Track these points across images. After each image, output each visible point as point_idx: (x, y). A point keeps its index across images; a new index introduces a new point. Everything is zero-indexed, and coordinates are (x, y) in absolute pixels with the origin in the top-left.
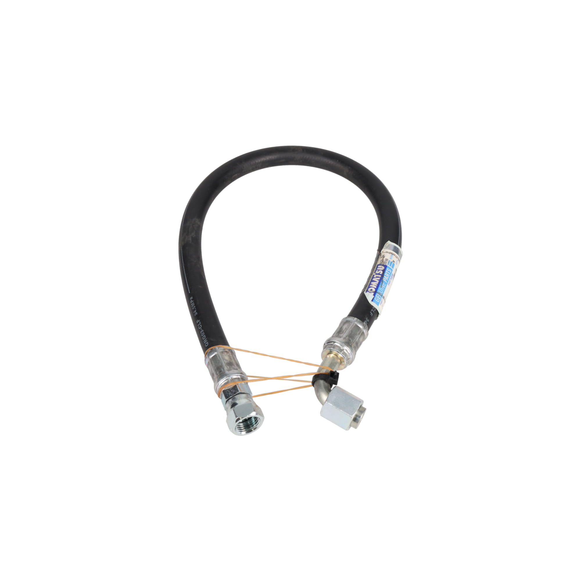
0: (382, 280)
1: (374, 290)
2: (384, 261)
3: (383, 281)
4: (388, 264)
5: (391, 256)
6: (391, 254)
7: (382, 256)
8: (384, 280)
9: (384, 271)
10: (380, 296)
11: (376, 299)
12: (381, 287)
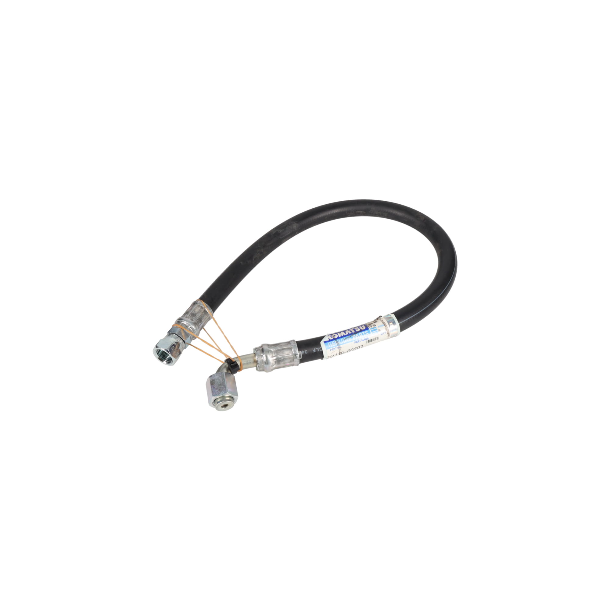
0: (351, 335)
1: (336, 337)
4: (371, 329)
6: (384, 324)
9: (361, 331)
10: (336, 344)
11: (330, 344)
12: (344, 339)
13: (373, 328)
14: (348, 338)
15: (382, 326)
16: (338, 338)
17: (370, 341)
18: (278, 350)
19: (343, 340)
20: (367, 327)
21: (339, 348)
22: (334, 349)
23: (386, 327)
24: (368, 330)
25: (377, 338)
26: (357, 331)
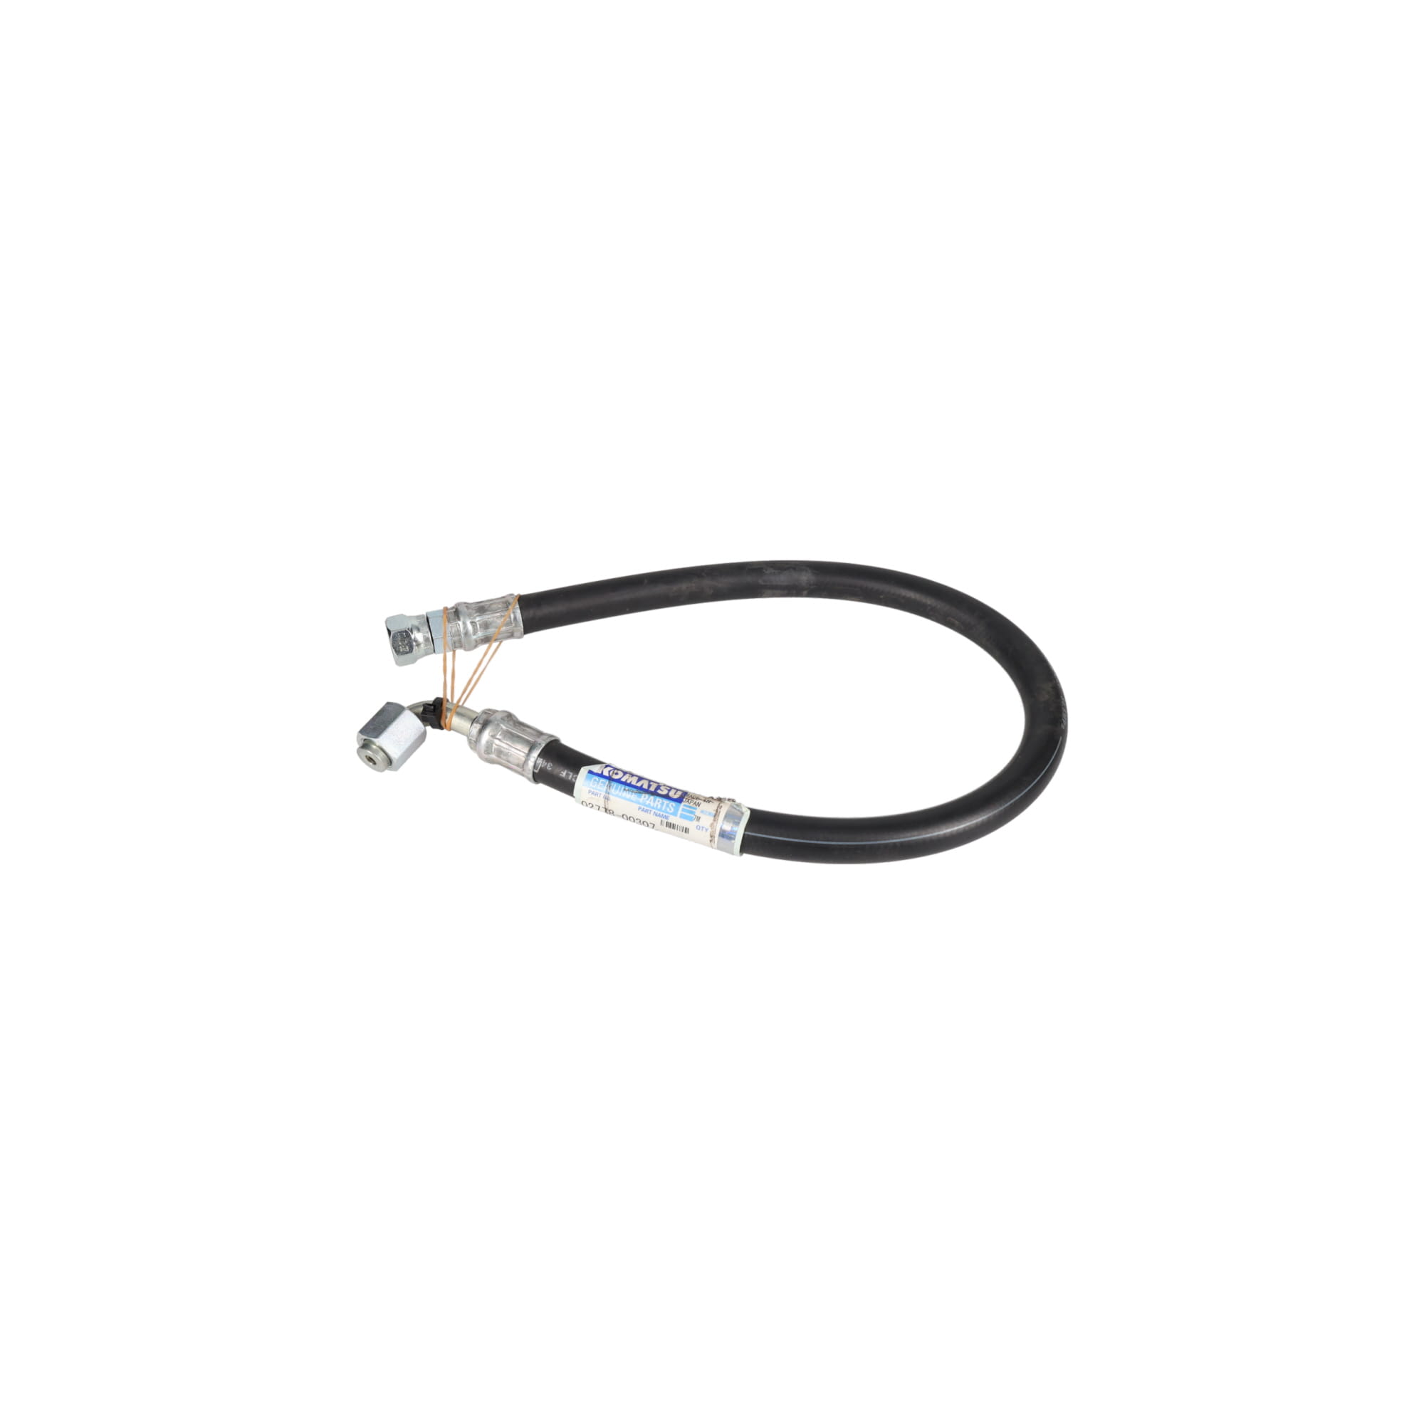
0: (641, 790)
1: (616, 778)
2: (694, 801)
3: (640, 793)
4: (682, 807)
6: (715, 816)
8: (643, 795)
9: (667, 797)
10: (606, 787)
11: (595, 780)
12: (625, 790)
13: (690, 807)
14: (632, 792)
15: (710, 814)
16: (618, 781)
17: (670, 825)
18: (511, 733)
19: (620, 790)
20: (683, 797)
21: (607, 799)
22: (596, 794)
23: (714, 820)
24: (678, 804)
25: (687, 830)
26: (659, 792)
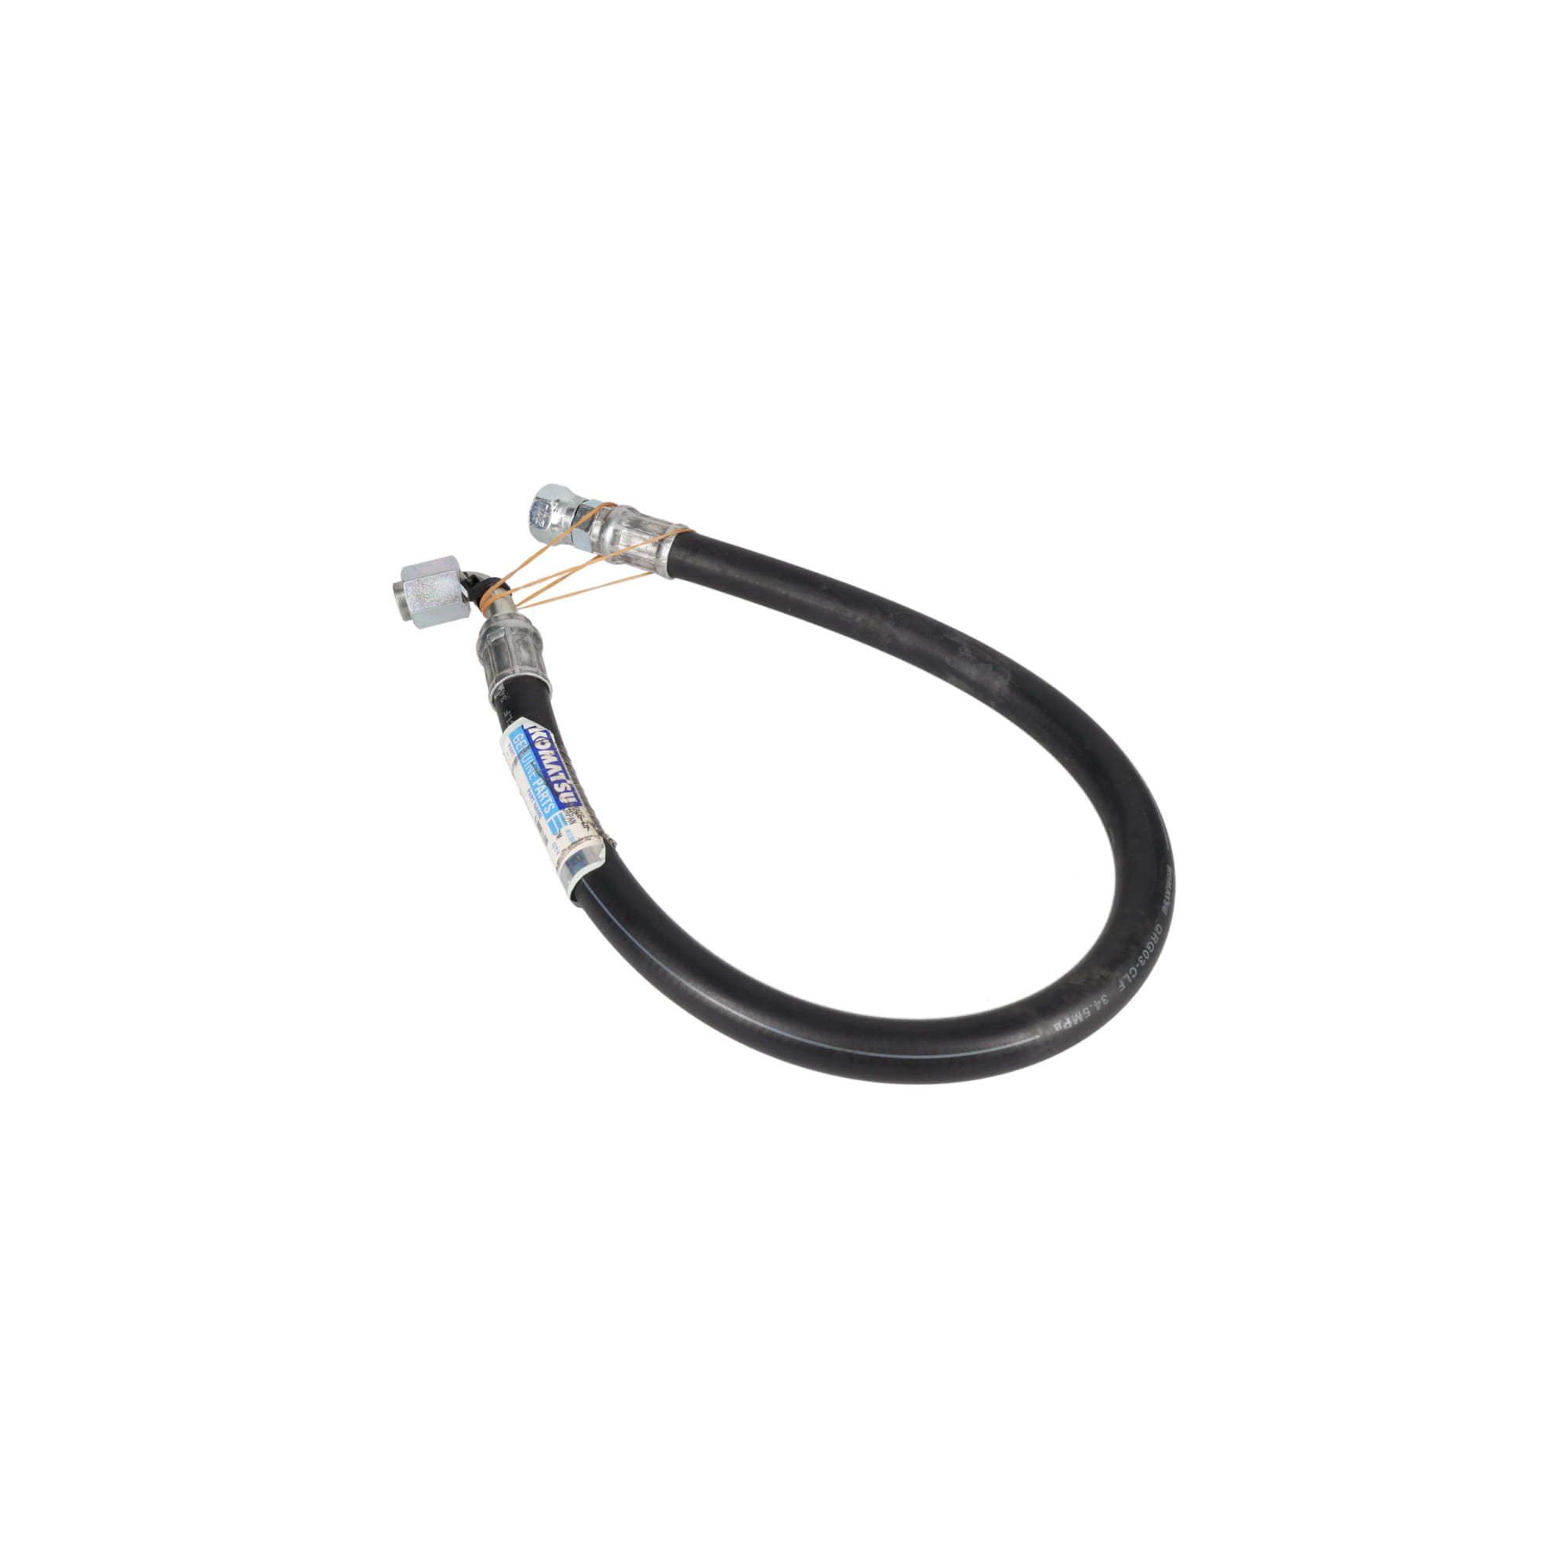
0: (542, 775)
1: (538, 746)
2: (575, 816)
3: (540, 775)
4: (561, 814)
5: (573, 838)
6: (576, 842)
7: (590, 826)
8: (540, 779)
9: (556, 795)
13: (563, 819)
16: (539, 752)
20: (568, 805)
24: (558, 809)
26: (556, 786)
